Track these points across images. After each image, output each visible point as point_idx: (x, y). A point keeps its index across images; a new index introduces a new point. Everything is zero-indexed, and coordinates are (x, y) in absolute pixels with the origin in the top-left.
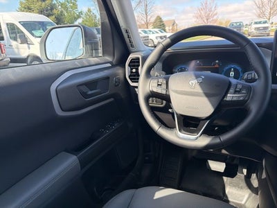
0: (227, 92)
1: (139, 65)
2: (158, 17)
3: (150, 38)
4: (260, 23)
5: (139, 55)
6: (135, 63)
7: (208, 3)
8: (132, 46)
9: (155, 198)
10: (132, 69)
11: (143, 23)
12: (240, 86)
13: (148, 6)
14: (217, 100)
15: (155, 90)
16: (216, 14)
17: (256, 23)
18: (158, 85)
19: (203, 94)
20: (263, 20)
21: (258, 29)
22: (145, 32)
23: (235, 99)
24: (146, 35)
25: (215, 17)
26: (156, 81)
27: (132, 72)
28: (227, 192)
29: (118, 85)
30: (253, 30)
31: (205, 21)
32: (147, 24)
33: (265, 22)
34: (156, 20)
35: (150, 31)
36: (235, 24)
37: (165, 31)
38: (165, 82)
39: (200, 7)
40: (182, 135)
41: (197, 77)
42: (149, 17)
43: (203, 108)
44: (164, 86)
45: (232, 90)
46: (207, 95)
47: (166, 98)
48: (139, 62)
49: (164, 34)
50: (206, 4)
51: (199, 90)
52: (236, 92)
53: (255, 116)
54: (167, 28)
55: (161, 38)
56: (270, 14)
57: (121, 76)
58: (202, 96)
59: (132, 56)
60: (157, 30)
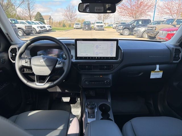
0: (56, 65)
1: (17, 52)
2: (38, 13)
3: (33, 27)
4: (99, 23)
5: (16, 47)
6: (14, 51)
7: (71, 8)
8: (12, 41)
9: (28, 115)
10: (12, 54)
11: (27, 15)
12: (60, 62)
13: (30, 4)
14: (52, 67)
15: (24, 65)
16: (76, 15)
17: (97, 23)
18: (26, 62)
19: (46, 66)
20: (100, 21)
21: (98, 26)
22: (29, 23)
23: (59, 67)
24: (30, 25)
25: (75, 17)
26: (24, 60)
27: (12, 55)
28: (72, 111)
29: (4, 63)
30: (96, 27)
31: (70, 19)
32: (30, 17)
33: (101, 23)
34: (37, 15)
35: (33, 22)
36: (86, 22)
37: (44, 23)
38: (29, 61)
39: (66, 9)
40: (38, 84)
41: (43, 58)
42: (31, 12)
43: (46, 71)
44: (29, 63)
45: (58, 63)
46: (48, 66)
47: (30, 68)
48: (16, 50)
49: (44, 25)
50: (70, 8)
51: (44, 64)
52: (59, 64)
53: (66, 72)
54: (45, 21)
55: (41, 27)
56: (104, 18)
57: (6, 58)
58: (45, 66)
59: (12, 47)
60: (37, 22)
